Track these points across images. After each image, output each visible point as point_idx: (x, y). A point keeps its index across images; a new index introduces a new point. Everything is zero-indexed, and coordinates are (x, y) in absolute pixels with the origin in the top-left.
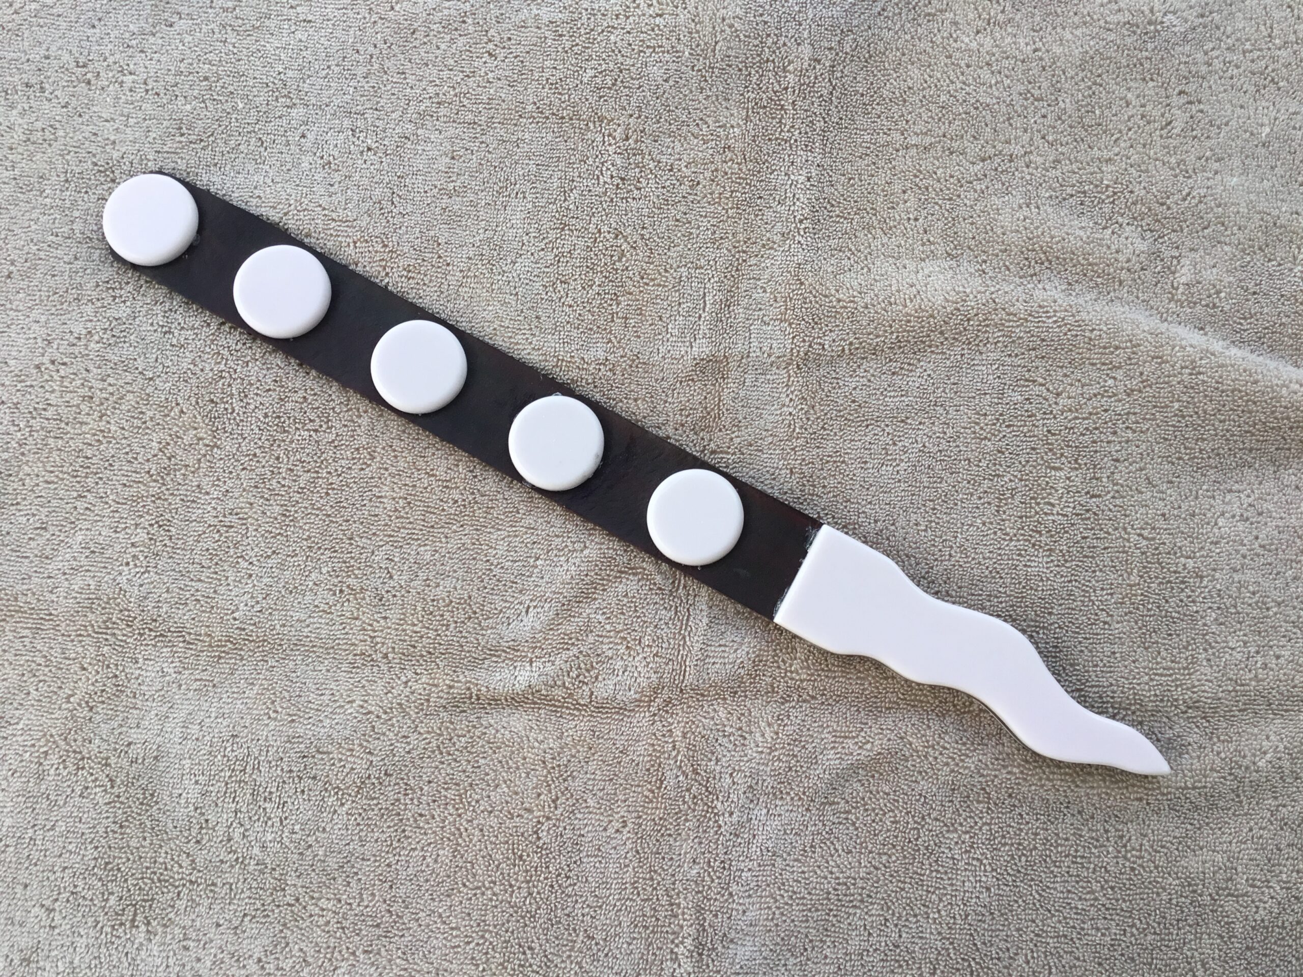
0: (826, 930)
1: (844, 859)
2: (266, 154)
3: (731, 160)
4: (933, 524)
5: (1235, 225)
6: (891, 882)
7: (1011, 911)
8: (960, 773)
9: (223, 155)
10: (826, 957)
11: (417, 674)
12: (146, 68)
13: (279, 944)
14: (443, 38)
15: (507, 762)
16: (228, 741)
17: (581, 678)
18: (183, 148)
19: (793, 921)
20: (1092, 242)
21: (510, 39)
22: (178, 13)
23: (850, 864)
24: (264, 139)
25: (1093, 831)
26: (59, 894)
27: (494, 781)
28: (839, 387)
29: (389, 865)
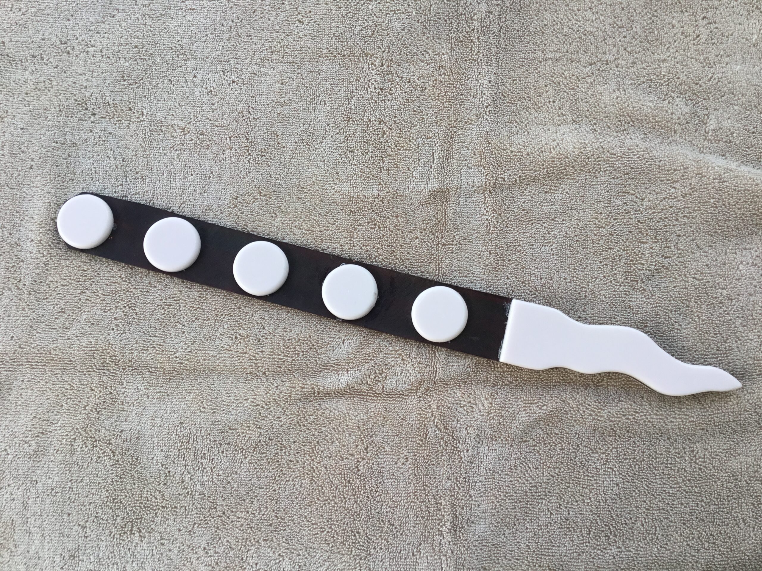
0: (526, 513)
1: (534, 472)
2: (174, 88)
3: (444, 73)
4: (575, 278)
5: (740, 93)
6: (562, 483)
7: (632, 497)
8: (598, 420)
9: (149, 90)
10: (527, 528)
11: (283, 381)
12: (101, 43)
13: (215, 539)
14: (271, 14)
15: (338, 429)
16: (178, 426)
17: (377, 378)
18: (125, 88)
19: (507, 509)
20: (657, 109)
21: (310, 12)
22: (117, 9)
23: (538, 475)
24: (172, 80)
25: (676, 449)
26: (88, 518)
27: (331, 439)
28: (515, 202)
29: (275, 491)
